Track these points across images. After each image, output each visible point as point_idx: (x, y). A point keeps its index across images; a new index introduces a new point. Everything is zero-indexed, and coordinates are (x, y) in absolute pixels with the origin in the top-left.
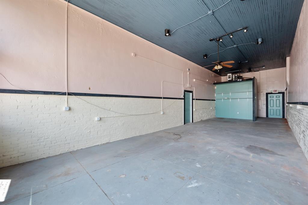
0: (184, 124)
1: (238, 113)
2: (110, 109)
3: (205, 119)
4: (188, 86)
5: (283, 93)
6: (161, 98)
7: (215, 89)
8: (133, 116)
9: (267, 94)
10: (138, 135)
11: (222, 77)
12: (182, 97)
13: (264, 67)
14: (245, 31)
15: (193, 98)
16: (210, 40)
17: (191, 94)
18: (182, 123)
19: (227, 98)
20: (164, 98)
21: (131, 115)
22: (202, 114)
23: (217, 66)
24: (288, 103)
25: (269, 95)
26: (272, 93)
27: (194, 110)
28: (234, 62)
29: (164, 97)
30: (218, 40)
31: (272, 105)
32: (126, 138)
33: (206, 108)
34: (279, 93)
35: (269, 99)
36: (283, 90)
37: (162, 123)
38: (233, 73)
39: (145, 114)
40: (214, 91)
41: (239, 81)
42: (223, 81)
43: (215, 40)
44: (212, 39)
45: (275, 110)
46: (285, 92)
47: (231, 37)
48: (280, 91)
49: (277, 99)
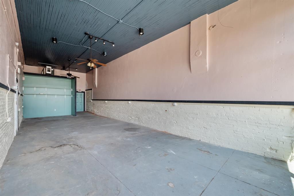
0: (16, 135)
1: (55, 110)
3: (21, 122)
4: (18, 72)
5: (84, 92)
6: (7, 88)
13: (77, 70)
14: (113, 45)
16: (86, 34)
22: (20, 116)
24: (92, 100)
27: (19, 110)
30: (91, 38)
31: (77, 102)
43: (88, 36)
44: (88, 33)
45: (79, 105)
46: (85, 92)
47: (104, 43)
48: (83, 91)
49: (80, 96)
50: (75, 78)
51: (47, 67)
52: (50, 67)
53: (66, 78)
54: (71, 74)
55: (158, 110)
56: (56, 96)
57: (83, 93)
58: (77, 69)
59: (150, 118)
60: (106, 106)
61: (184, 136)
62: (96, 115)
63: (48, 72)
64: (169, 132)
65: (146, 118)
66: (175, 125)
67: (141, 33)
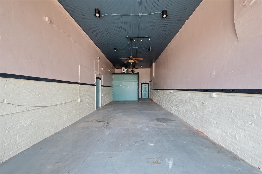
0: (96, 110)
1: (128, 96)
2: (4, 100)
3: (108, 102)
4: (99, 73)
6: (78, 83)
7: (113, 78)
8: (47, 108)
9: (142, 83)
10: (53, 133)
11: (116, 69)
12: (95, 83)
14: (150, 39)
15: (102, 85)
16: (126, 38)
17: (100, 81)
18: (95, 109)
19: (121, 86)
20: (82, 84)
21: (43, 107)
22: (106, 99)
23: (131, 60)
24: (152, 89)
25: (143, 84)
26: (144, 83)
27: (102, 95)
28: (143, 59)
29: (81, 82)
30: (131, 39)
31: (144, 91)
32: (35, 143)
33: (108, 94)
34: (147, 83)
35: (142, 87)
36: (148, 82)
37: (79, 112)
38: (126, 67)
39: (62, 104)
40: (112, 80)
41: (132, 74)
42: (116, 72)
43: (129, 39)
44: (128, 37)
45: (145, 94)
46: (149, 83)
47: (141, 40)
48: (147, 82)
49: (146, 87)
50: (138, 73)
51: (123, 68)
52: (124, 68)
53: (130, 74)
54: (134, 71)
55: (194, 101)
56: (128, 87)
57: (148, 84)
58: (142, 66)
59: (187, 111)
60: (159, 94)
61: (228, 149)
62: (154, 102)
63: (123, 71)
64: (206, 134)
65: (184, 110)
66: (214, 126)
67: (165, 16)
